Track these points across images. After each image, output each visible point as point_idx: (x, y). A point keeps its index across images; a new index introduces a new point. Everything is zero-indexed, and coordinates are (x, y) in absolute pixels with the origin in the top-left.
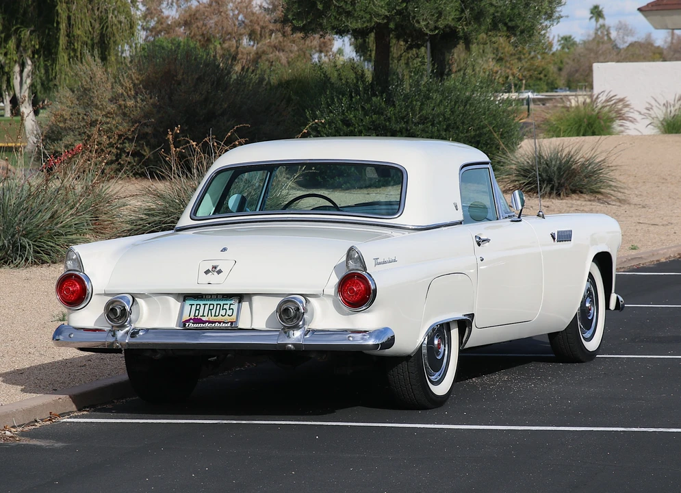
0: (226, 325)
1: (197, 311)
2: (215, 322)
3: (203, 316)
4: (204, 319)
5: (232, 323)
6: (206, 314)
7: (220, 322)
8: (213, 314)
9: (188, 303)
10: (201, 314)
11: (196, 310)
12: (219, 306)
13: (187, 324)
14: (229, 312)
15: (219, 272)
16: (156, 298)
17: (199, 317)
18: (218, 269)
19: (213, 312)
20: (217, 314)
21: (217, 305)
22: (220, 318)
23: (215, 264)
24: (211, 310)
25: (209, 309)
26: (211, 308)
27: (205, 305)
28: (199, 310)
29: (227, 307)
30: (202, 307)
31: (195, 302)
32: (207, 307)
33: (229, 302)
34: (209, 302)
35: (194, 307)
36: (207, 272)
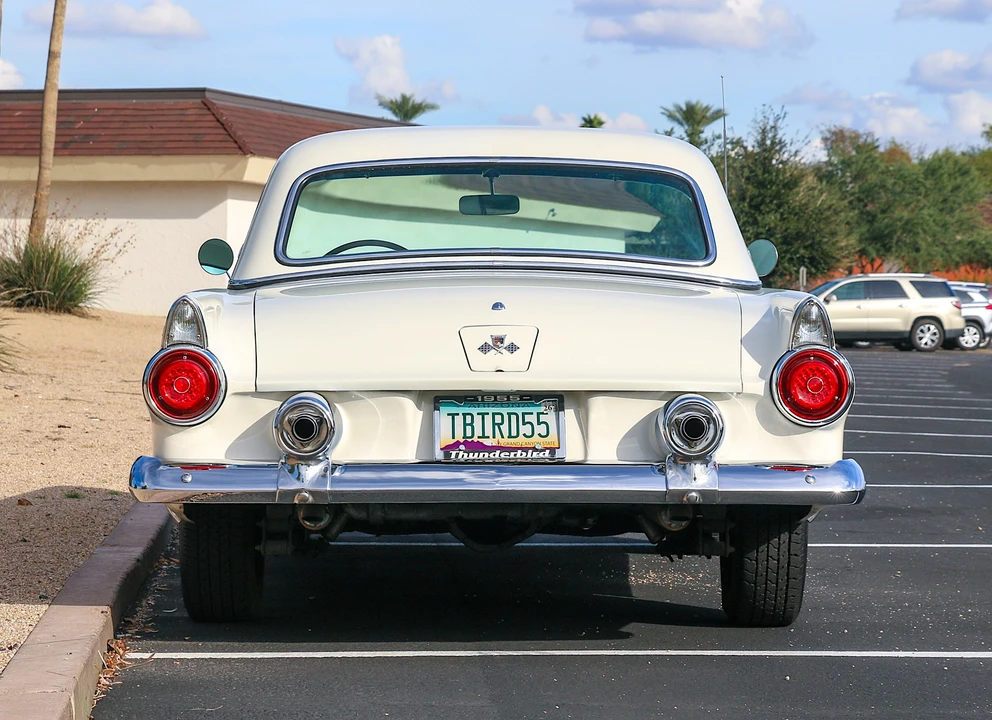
0: (541, 455)
1: (469, 428)
2: (515, 449)
3: (484, 437)
4: (487, 442)
5: (553, 451)
6: (489, 432)
7: (525, 450)
8: (506, 434)
9: (445, 410)
10: (478, 432)
11: (465, 425)
12: (513, 417)
13: (454, 453)
14: (542, 429)
15: (512, 348)
16: (372, 402)
17: (475, 439)
18: (507, 342)
19: (505, 428)
20: (514, 433)
21: (509, 414)
22: (521, 441)
23: (498, 333)
24: (498, 425)
25: (494, 424)
26: (498, 419)
27: (483, 415)
28: (471, 424)
29: (532, 419)
30: (478, 420)
31: (462, 410)
32: (488, 419)
33: (535, 410)
34: (491, 410)
35: (459, 420)
36: (485, 348)
